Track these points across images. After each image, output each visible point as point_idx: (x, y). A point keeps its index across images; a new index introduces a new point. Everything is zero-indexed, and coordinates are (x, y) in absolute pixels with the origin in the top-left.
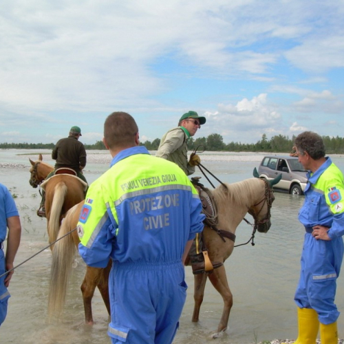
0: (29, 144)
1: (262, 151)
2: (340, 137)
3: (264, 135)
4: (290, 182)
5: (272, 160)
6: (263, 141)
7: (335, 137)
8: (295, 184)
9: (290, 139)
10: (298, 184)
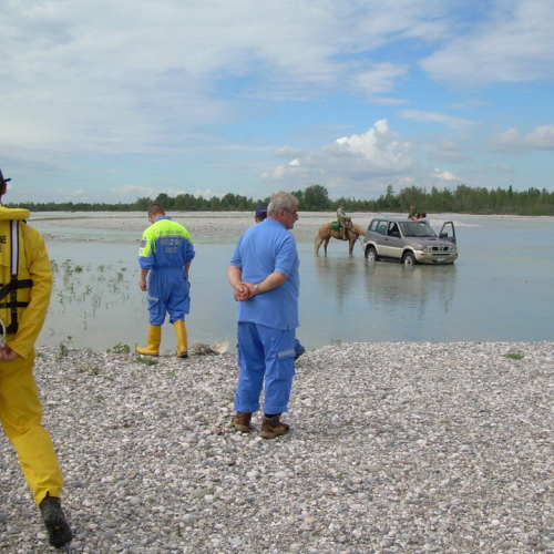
0: (35, 203)
1: (387, 211)
2: (502, 189)
3: (390, 187)
4: (402, 250)
5: (382, 223)
6: (388, 196)
7: (495, 189)
8: (407, 252)
9: (429, 192)
10: (411, 251)
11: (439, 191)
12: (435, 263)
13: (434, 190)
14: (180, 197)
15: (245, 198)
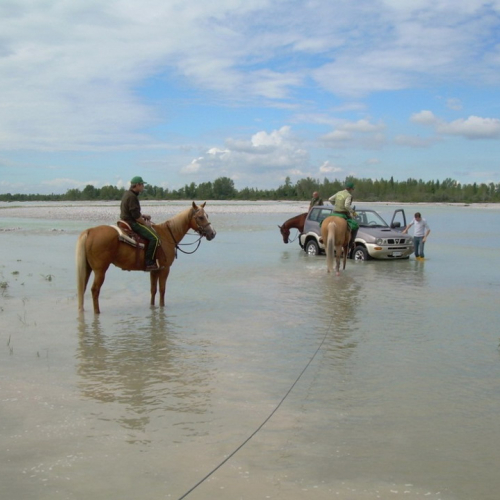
1: (285, 200)
2: (385, 179)
3: (288, 179)
6: (287, 186)
7: (379, 180)
8: (359, 245)
9: (322, 182)
10: (362, 245)
11: (330, 181)
12: (390, 258)
13: (326, 181)
14: (105, 188)
15: (162, 189)
